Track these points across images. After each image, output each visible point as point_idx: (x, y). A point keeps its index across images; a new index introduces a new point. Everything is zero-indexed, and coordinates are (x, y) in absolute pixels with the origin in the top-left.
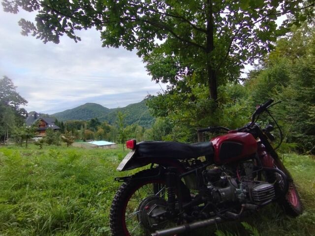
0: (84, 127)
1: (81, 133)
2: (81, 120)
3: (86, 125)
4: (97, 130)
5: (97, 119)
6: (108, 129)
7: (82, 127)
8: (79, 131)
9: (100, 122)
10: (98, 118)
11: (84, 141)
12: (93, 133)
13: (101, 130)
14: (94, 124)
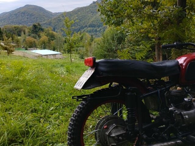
0: (24, 33)
1: (21, 41)
2: (21, 26)
3: (27, 31)
4: (39, 37)
5: (39, 25)
6: (52, 37)
7: (23, 33)
8: (19, 37)
9: (43, 27)
10: (40, 23)
11: (26, 49)
12: (35, 40)
13: (44, 37)
14: (36, 30)
